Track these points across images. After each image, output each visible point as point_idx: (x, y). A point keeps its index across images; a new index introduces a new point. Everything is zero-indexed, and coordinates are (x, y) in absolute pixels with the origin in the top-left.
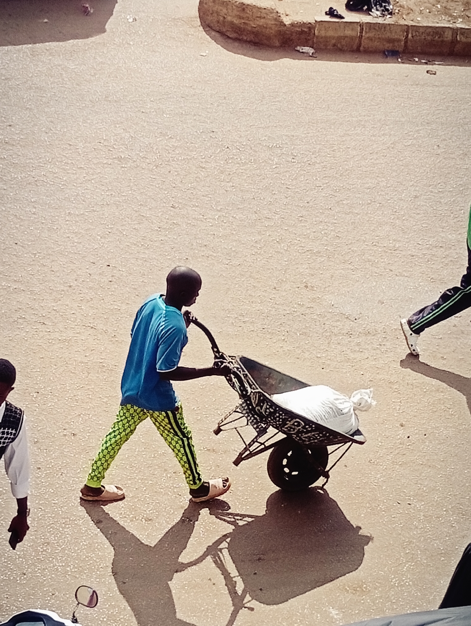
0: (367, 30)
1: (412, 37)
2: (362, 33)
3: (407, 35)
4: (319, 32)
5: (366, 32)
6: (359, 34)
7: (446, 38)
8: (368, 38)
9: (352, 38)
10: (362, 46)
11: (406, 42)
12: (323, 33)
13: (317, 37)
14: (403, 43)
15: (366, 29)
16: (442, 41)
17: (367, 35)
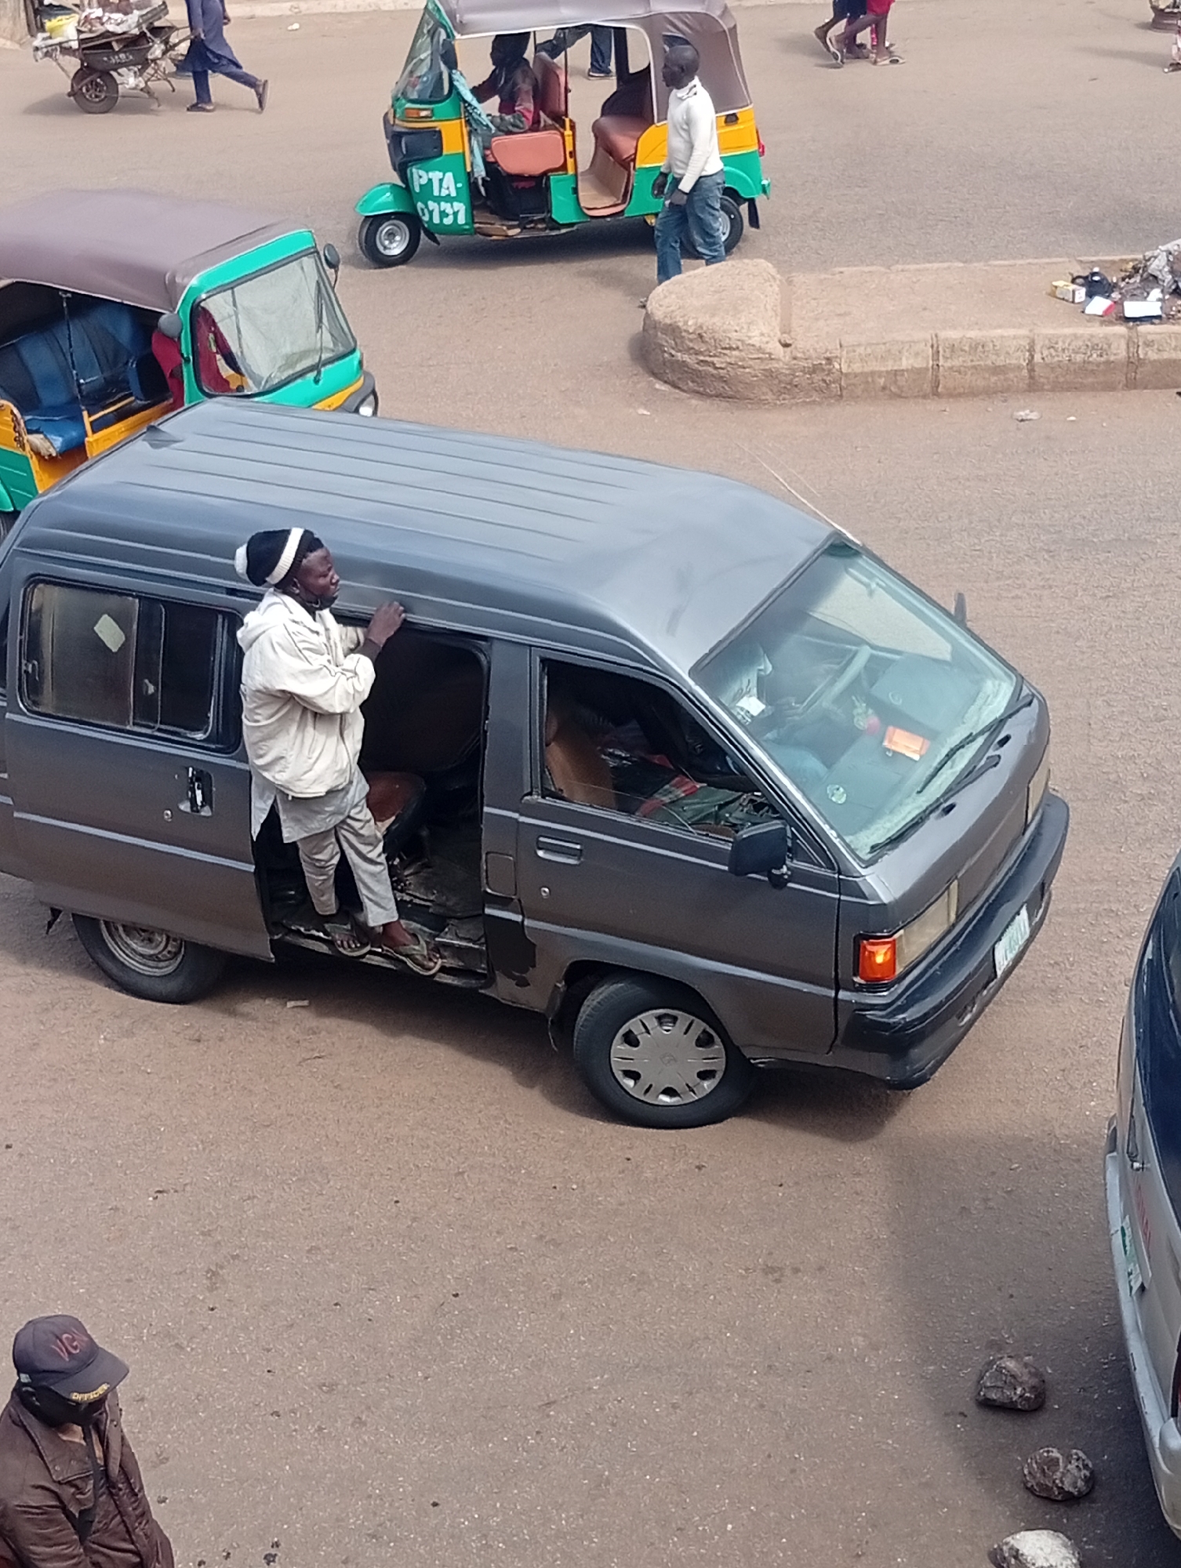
0: (948, 355)
1: (1043, 359)
2: (938, 360)
3: (1032, 357)
4: (849, 366)
5: (946, 358)
6: (931, 363)
7: (1115, 355)
8: (951, 368)
9: (919, 372)
10: (941, 386)
11: (1031, 370)
12: (857, 367)
13: (846, 375)
14: (1025, 372)
15: (945, 351)
16: (1108, 363)
17: (948, 364)
